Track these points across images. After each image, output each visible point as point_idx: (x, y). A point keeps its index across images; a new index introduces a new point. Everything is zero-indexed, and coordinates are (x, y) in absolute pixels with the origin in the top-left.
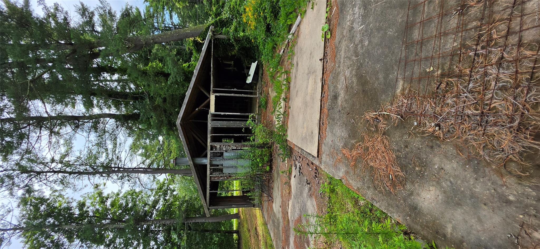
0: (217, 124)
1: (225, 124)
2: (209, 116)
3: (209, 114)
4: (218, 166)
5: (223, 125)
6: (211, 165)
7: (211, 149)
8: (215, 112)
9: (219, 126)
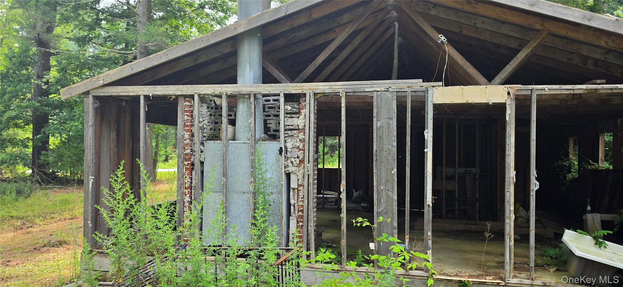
0: (384, 114)
1: (386, 147)
2: (417, 84)
3: (426, 84)
4: (233, 122)
5: (380, 138)
6: (233, 99)
7: (289, 98)
8: (436, 107)
9: (376, 124)
